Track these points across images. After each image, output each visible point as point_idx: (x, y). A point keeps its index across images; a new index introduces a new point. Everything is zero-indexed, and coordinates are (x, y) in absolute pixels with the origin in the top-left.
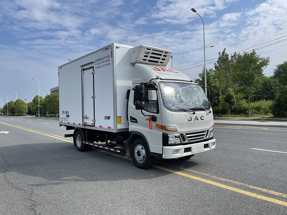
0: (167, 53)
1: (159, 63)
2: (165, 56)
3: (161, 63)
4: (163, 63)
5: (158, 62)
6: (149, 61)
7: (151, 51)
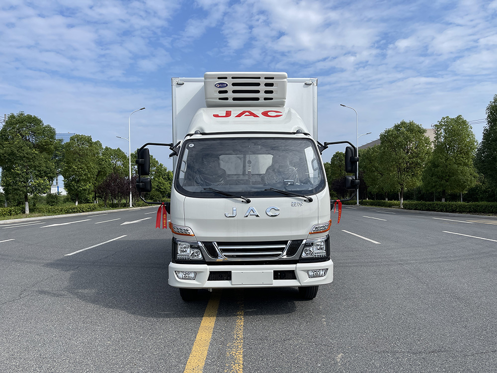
0: (273, 78)
1: (262, 101)
2: (269, 85)
3: (265, 99)
4: (272, 99)
5: (257, 99)
6: (234, 99)
7: (229, 82)
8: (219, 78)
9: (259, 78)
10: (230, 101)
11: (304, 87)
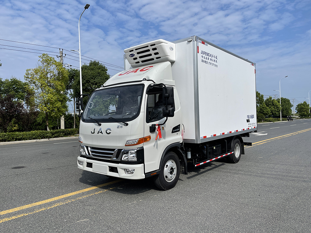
0: (154, 45)
1: (155, 60)
2: (155, 49)
3: (157, 58)
4: (160, 57)
5: (153, 59)
6: (143, 62)
7: (135, 52)
8: (130, 51)
9: (148, 46)
10: (141, 63)
11: (187, 44)
